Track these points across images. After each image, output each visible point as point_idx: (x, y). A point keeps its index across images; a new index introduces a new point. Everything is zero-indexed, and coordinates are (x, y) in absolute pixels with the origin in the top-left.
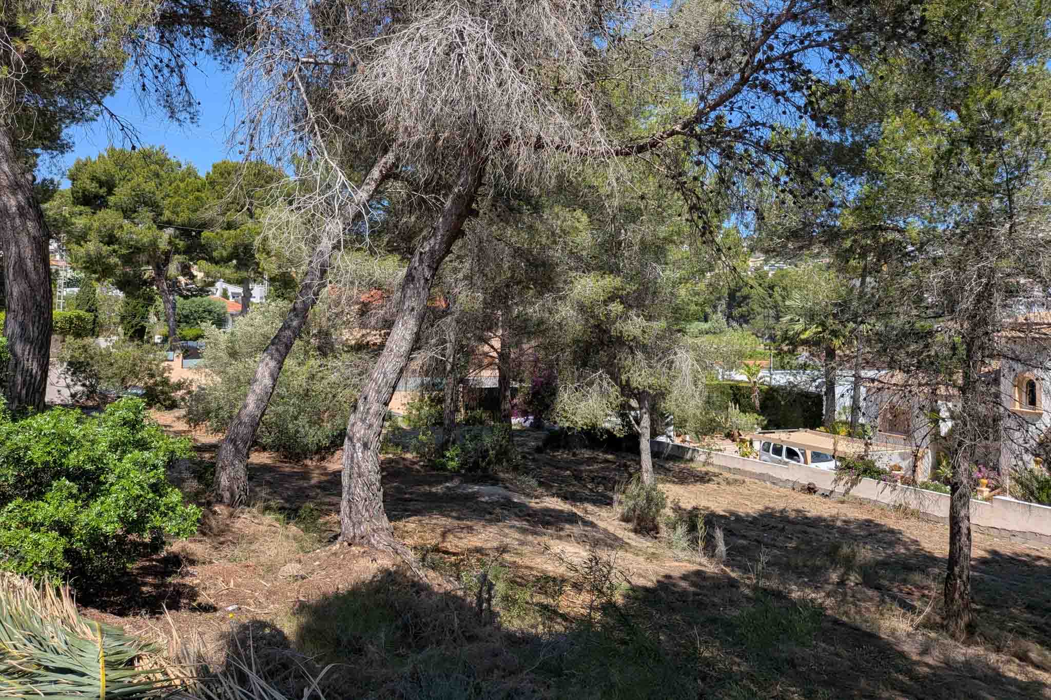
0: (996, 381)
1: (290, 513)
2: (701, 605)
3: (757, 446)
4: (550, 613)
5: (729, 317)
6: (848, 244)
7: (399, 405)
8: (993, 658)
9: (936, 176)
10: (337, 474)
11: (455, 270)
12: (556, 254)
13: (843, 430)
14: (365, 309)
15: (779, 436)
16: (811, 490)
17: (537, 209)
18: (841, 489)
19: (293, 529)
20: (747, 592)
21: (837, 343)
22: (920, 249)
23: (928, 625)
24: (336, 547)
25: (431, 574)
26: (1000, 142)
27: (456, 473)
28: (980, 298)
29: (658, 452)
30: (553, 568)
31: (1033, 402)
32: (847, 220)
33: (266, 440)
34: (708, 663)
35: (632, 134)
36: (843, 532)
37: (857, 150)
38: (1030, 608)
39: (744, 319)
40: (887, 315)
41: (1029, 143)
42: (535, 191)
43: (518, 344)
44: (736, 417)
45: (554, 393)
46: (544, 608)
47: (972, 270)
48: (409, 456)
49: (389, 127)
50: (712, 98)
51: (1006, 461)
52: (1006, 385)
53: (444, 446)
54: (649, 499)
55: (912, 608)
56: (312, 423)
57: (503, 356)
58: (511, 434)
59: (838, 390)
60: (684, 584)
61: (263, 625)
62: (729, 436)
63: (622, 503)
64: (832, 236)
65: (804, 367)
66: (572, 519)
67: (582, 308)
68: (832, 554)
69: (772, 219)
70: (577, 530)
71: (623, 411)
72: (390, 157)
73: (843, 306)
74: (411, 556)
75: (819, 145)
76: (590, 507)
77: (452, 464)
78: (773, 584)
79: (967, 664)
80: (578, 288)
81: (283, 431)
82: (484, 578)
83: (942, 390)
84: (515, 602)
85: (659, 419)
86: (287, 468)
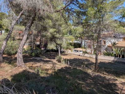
0: (101, 41)
1: (10, 63)
2: (66, 71)
3: (73, 50)
4: (47, 73)
5: (70, 34)
6: (84, 24)
7: (25, 47)
8: (100, 74)
9: (94, 16)
10: (16, 57)
11: (33, 28)
12: (47, 26)
13: (83, 48)
14: (20, 34)
15: (76, 49)
16: (80, 55)
17: (44, 20)
18: (83, 55)
19: (10, 65)
20: (72, 68)
21: (82, 37)
22: (92, 25)
23: (93, 71)
24: (16, 67)
25: (31, 70)
26: (102, 12)
27: (34, 56)
28: (99, 31)
29: (61, 52)
30: (47, 68)
31: (105, 44)
32: (84, 21)
33: (6, 53)
34: (67, 78)
35: (57, 9)
36: (83, 60)
37: (85, 12)
38: (105, 68)
39: (72, 34)
40: (88, 33)
41: (105, 12)
42: (44, 17)
43: (42, 38)
44: (71, 47)
45: (47, 45)
46: (46, 73)
47: (98, 28)
48: (27, 54)
49: (21, 7)
50: (67, 5)
51: (102, 51)
52: (102, 42)
53: (32, 53)
54: (60, 58)
55: (91, 69)
56: (12, 50)
57: (40, 40)
58: (42, 51)
59: (83, 43)
60: (64, 68)
61: (6, 79)
62: (70, 49)
63: (56, 58)
64: (82, 23)
65: (79, 40)
66: (50, 61)
67: (51, 33)
68: (82, 63)
69: (75, 21)
70: (51, 62)
71: (56, 47)
72: (22, 12)
73: (83, 32)
74: (28, 68)
75: (80, 12)
76: (52, 59)
77: (33, 55)
78: (75, 67)
79: (97, 75)
80: (50, 30)
81: (8, 52)
82: (38, 70)
83: (95, 43)
84: (42, 72)
85: (61, 47)
86: (9, 57)
